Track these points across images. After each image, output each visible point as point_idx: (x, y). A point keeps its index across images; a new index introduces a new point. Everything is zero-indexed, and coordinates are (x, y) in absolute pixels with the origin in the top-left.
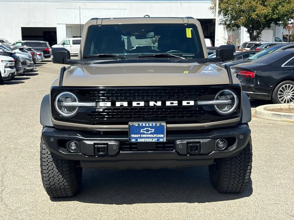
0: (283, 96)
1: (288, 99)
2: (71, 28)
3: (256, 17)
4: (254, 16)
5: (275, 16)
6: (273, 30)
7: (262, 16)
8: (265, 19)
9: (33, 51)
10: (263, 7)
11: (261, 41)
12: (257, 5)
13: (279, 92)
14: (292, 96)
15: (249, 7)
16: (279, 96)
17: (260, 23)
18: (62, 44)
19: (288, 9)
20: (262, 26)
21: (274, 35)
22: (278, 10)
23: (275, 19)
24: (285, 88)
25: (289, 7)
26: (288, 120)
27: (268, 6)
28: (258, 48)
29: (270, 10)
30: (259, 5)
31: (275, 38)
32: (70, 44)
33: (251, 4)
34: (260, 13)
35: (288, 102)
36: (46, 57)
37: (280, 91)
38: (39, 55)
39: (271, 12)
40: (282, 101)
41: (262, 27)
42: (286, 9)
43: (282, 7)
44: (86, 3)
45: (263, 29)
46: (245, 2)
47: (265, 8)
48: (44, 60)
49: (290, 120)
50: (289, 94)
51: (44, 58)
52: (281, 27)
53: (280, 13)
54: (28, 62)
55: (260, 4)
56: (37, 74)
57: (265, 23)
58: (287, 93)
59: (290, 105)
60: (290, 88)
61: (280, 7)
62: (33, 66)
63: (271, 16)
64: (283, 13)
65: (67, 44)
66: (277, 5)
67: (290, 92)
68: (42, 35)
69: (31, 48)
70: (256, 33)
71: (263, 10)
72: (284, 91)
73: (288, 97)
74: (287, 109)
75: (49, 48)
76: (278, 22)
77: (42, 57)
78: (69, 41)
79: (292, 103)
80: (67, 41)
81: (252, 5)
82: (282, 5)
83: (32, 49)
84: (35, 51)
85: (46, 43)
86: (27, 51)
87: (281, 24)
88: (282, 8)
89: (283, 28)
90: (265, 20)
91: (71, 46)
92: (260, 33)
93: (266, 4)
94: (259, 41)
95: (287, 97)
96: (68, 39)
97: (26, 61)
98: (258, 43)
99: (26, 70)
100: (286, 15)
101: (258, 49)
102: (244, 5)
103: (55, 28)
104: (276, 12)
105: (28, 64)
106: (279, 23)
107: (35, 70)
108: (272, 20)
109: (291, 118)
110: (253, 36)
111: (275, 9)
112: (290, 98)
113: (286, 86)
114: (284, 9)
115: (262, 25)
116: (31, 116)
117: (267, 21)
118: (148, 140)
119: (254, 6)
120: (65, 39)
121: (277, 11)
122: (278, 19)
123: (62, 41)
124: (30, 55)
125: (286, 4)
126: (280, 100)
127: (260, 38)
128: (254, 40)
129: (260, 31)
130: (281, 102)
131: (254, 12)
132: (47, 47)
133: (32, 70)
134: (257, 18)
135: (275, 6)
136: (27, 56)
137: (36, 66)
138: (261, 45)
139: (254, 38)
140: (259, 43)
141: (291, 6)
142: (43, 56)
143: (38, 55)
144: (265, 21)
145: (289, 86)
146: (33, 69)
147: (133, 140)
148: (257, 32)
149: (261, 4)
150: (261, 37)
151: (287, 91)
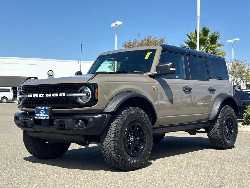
118: (42, 118)
147: (36, 117)
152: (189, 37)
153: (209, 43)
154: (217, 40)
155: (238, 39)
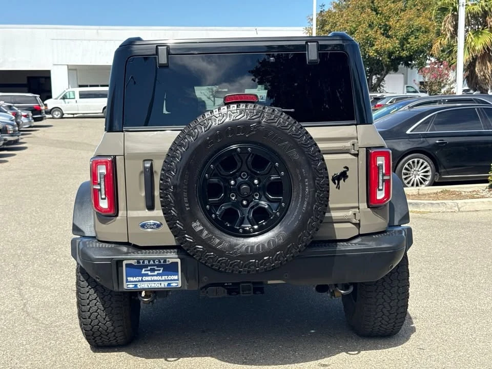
0: (409, 177)
1: (417, 180)
2: (75, 71)
3: (375, 54)
4: (372, 53)
5: (405, 54)
6: (403, 74)
7: (384, 52)
8: (389, 57)
9: (15, 110)
10: (386, 39)
11: (384, 92)
12: (377, 36)
13: (404, 171)
14: (422, 177)
15: (363, 39)
16: (404, 177)
17: (382, 64)
18: (61, 99)
19: (424, 42)
20: (385, 68)
21: (406, 83)
22: (409, 43)
23: (404, 57)
24: (412, 165)
25: (425, 39)
26: (415, 210)
27: (394, 36)
28: (379, 103)
29: (397, 44)
30: (379, 35)
31: (407, 87)
32: (74, 98)
33: (367, 35)
34: (381, 48)
35: (417, 185)
36: (36, 120)
37: (405, 169)
38: (25, 116)
39: (398, 47)
40: (408, 183)
41: (385, 71)
42: (422, 42)
43: (415, 38)
44: (100, 29)
45: (387, 73)
46: (358, 31)
47: (388, 40)
48: (32, 125)
49: (418, 210)
50: (419, 173)
51: (33, 121)
52: (415, 70)
53: (412, 48)
54: (10, 127)
55: (381, 33)
56: (25, 148)
57: (390, 63)
58: (415, 173)
59: (419, 190)
60: (420, 164)
61: (412, 39)
62: (18, 134)
63: (398, 52)
64: (417, 49)
65: (70, 98)
66: (408, 35)
67: (420, 170)
68: (25, 82)
69: (12, 105)
70: (376, 80)
71: (386, 43)
72: (411, 168)
73: (418, 177)
74: (415, 195)
75: (41, 105)
76: (410, 62)
77: (29, 120)
78: (74, 93)
79: (423, 186)
80: (69, 94)
81: (369, 35)
82: (416, 35)
83: (14, 107)
84: (19, 111)
85: (36, 97)
86: (6, 111)
87: (415, 65)
88: (415, 41)
89: (417, 71)
90: (388, 60)
91: (76, 101)
92: (383, 79)
93: (390, 33)
94: (381, 92)
95: (415, 177)
96: (71, 89)
97: (6, 128)
98: (378, 95)
99: (6, 142)
100: (423, 52)
101: (379, 106)
102: (355, 36)
103: (49, 72)
104: (406, 47)
105: (11, 132)
106: (410, 64)
107: (20, 141)
108: (400, 59)
109: (419, 207)
110: (372, 85)
111: (405, 42)
112: (420, 179)
113: (413, 162)
114: (419, 42)
115: (386, 66)
116: (33, 211)
117: (392, 61)
119: (371, 37)
120: (67, 89)
121: (408, 45)
122: (411, 58)
123: (62, 94)
124: (12, 118)
125: (422, 34)
126: (406, 182)
127: (382, 87)
128: (373, 91)
129: (382, 77)
130: (407, 185)
131: (372, 46)
132: (38, 103)
133: (16, 142)
134: (376, 56)
135: (405, 37)
136: (8, 119)
137: (22, 135)
138: (385, 98)
139: (372, 88)
140: (381, 96)
141: (430, 37)
142: (31, 118)
143: (23, 117)
144: (389, 62)
145: (418, 162)
146: (18, 140)
148: (378, 78)
149: (383, 34)
150: (384, 85)
151: (415, 169)
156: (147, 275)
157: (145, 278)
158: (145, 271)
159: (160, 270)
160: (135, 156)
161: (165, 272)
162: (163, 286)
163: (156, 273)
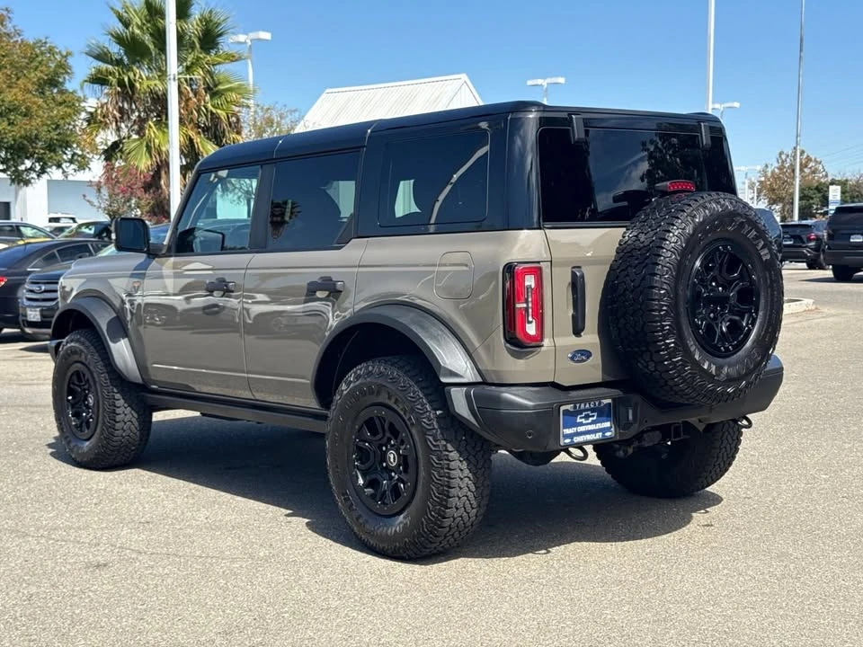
42: (22, 131)
43: (9, 124)
64: (13, 142)
114: (17, 131)
152: (120, 18)
153: (198, 45)
154: (220, 40)
155: (266, 36)
156: (581, 424)
157: (581, 429)
158: (581, 418)
159: (593, 416)
160: (563, 264)
161: (599, 419)
162: (597, 437)
163: (591, 419)
